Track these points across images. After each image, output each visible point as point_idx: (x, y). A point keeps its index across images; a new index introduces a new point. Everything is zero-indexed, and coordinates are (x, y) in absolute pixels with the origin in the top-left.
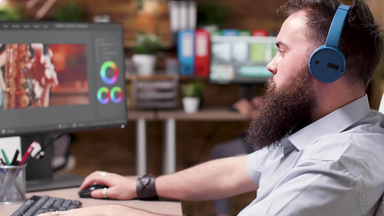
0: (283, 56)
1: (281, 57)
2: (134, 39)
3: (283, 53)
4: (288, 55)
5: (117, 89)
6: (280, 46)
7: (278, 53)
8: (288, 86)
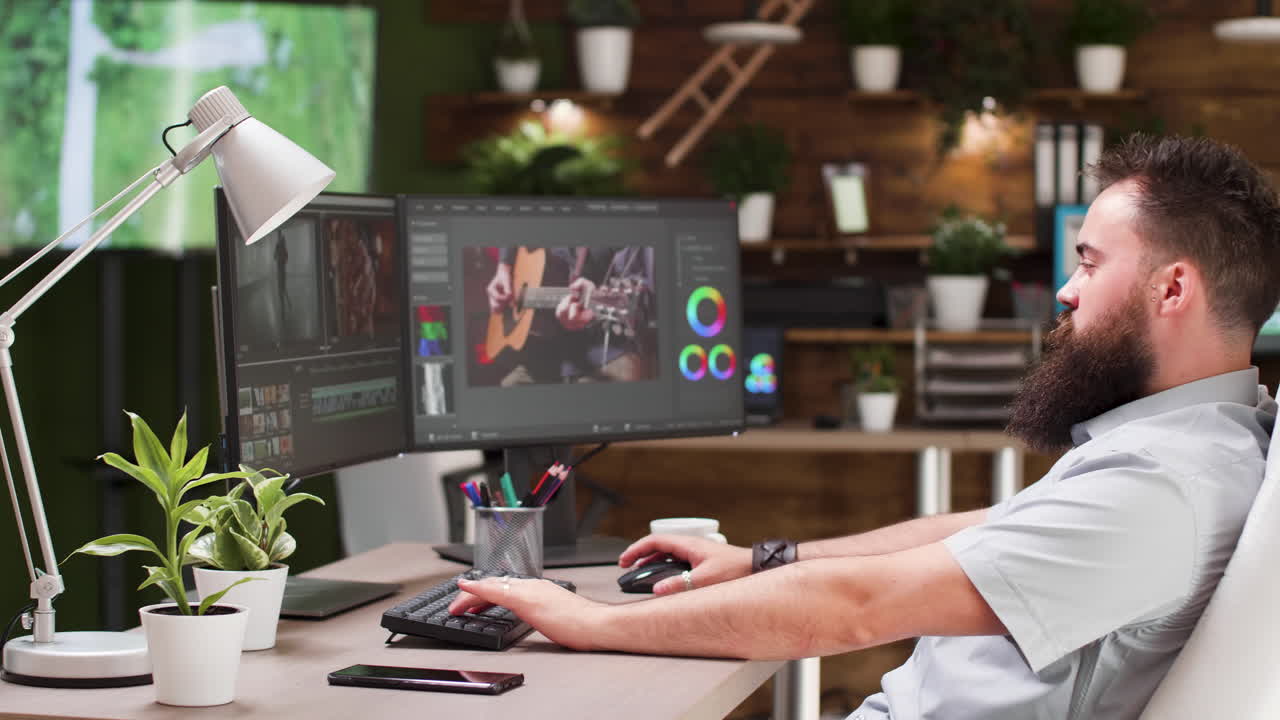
0: (1090, 275)
1: (1087, 277)
2: (932, 231)
3: (1090, 268)
4: (1101, 274)
5: (723, 349)
6: (1086, 254)
7: (1081, 269)
8: (1092, 340)
